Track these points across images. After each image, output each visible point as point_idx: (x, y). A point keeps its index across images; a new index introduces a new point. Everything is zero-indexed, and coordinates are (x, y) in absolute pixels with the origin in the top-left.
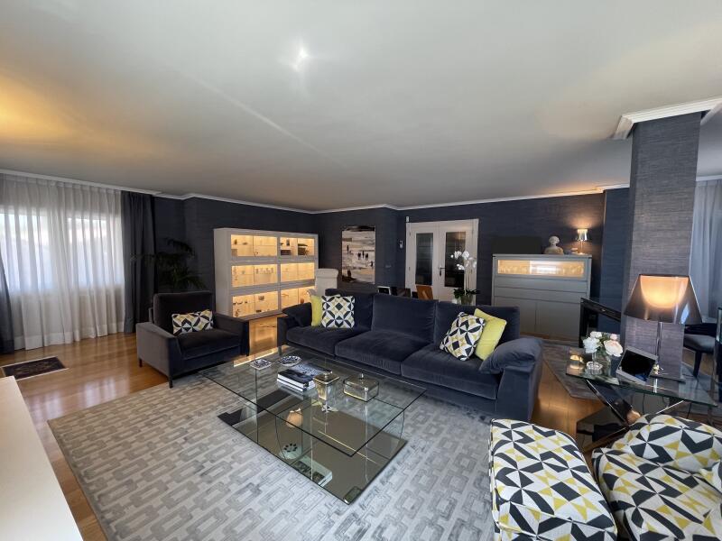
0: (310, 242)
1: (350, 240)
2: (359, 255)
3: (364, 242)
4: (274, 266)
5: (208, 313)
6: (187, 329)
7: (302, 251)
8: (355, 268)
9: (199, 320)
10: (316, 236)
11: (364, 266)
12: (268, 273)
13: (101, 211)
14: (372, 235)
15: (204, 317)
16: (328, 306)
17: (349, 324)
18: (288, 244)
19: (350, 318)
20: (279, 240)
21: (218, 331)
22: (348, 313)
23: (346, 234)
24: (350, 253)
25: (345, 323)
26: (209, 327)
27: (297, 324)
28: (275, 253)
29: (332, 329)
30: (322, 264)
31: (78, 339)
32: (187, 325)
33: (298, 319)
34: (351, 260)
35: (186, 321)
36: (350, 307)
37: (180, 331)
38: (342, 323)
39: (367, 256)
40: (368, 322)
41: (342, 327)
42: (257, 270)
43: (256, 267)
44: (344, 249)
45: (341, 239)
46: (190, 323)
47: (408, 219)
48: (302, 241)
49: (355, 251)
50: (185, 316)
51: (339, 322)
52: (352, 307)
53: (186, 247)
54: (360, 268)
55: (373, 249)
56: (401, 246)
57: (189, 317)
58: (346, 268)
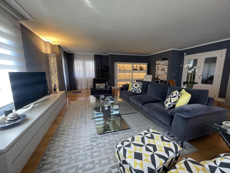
0: (145, 66)
1: (159, 64)
2: (162, 70)
3: (164, 65)
4: (131, 74)
5: (104, 84)
6: (99, 87)
7: (141, 69)
8: (160, 75)
9: (102, 86)
10: (147, 64)
11: (163, 74)
12: (129, 76)
13: (91, 60)
14: (167, 62)
15: (103, 85)
16: (133, 85)
17: (139, 92)
18: (137, 67)
19: (139, 89)
20: (133, 65)
21: (106, 89)
22: (139, 88)
23: (157, 62)
24: (158, 69)
25: (137, 91)
26: (104, 88)
27: (124, 90)
28: (131, 69)
29: (133, 92)
30: (148, 73)
31: (87, 88)
32: (98, 87)
33: (124, 88)
34: (158, 72)
35: (98, 85)
36: (140, 86)
37: (97, 88)
38: (136, 91)
39: (164, 70)
40: (146, 92)
41: (136, 92)
42: (126, 75)
43: (125, 74)
44: (157, 68)
45: (155, 64)
46: (99, 86)
47: (185, 54)
48: (142, 65)
49: (160, 68)
50: (98, 84)
51: (136, 90)
52: (141, 86)
53: (108, 68)
54: (162, 75)
55: (167, 67)
56: (181, 66)
57: (99, 84)
58: (157, 75)
